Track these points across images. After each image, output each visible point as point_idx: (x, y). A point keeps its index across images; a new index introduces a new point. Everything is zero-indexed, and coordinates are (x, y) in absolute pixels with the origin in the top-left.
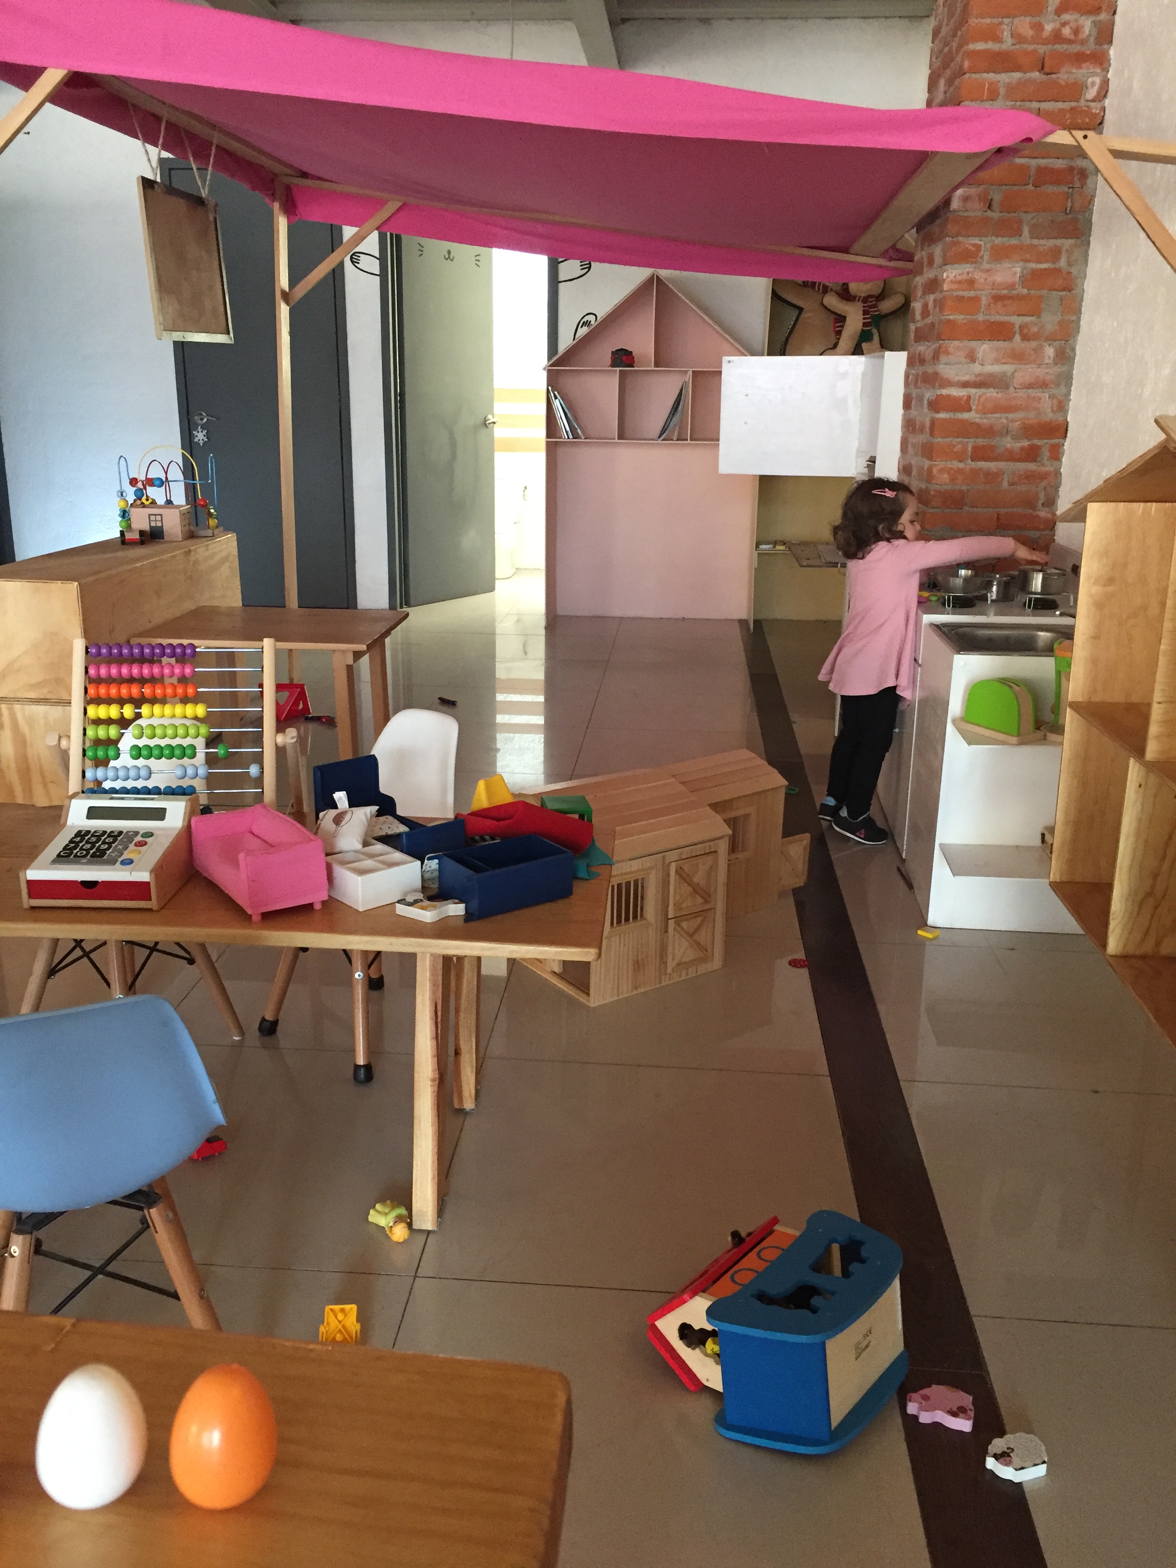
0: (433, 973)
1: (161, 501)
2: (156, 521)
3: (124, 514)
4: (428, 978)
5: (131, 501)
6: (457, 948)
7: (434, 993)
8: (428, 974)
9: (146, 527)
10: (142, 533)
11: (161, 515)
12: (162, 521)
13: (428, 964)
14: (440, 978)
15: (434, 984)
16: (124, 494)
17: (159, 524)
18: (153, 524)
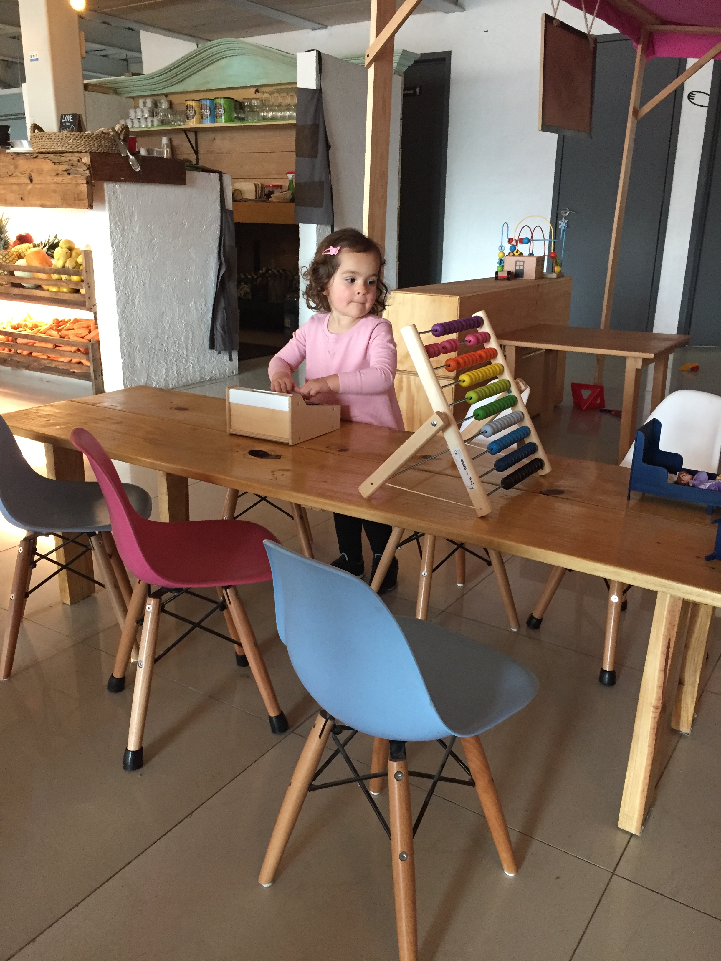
0: (671, 612)
1: (526, 253)
2: (520, 265)
3: (501, 262)
4: (665, 617)
5: (506, 254)
6: (699, 595)
7: (669, 630)
8: (666, 613)
9: (512, 269)
10: (509, 273)
11: (524, 261)
12: (524, 266)
13: (667, 603)
14: (677, 619)
15: (670, 623)
16: (503, 248)
17: (521, 268)
18: (518, 267)
